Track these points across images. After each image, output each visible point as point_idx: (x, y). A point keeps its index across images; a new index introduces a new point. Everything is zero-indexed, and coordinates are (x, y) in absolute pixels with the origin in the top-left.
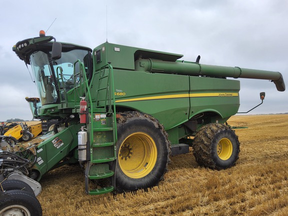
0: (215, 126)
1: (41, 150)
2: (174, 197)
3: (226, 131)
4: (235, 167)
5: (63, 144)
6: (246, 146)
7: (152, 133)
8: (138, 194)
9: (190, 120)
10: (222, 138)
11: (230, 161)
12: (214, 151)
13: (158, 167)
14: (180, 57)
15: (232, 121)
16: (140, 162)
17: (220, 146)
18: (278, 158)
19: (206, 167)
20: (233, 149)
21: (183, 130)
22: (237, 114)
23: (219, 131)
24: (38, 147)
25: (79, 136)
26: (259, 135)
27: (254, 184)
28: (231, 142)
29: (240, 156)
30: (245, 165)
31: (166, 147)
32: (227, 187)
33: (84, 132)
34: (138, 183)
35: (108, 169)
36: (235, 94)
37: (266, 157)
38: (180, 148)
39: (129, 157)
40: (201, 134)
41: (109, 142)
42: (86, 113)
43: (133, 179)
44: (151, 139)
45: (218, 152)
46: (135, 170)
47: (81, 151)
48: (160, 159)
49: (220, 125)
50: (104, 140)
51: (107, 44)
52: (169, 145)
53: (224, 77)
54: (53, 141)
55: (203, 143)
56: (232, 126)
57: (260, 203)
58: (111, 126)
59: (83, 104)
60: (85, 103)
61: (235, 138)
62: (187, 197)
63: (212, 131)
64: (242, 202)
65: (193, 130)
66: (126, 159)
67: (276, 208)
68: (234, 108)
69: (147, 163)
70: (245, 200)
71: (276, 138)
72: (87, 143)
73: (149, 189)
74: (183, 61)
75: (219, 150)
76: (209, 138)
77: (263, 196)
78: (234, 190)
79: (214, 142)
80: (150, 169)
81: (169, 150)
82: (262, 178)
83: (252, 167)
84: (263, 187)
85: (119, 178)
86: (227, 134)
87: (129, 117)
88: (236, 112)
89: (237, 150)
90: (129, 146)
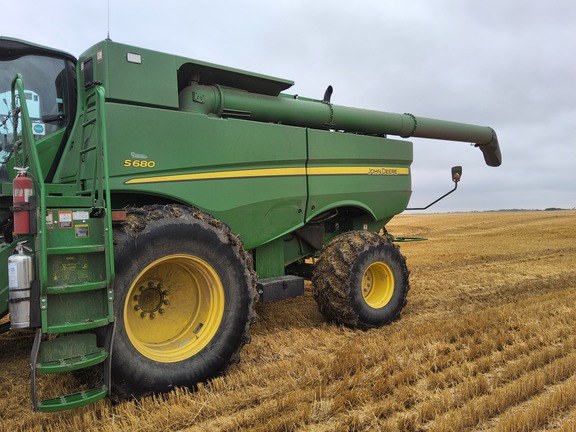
0: (358, 238)
2: (257, 402)
3: (381, 246)
4: (399, 323)
6: (425, 275)
7: (213, 255)
8: (173, 401)
9: (307, 225)
10: (372, 263)
11: (388, 310)
12: (356, 290)
13: (226, 333)
14: (287, 85)
15: (396, 225)
16: (186, 323)
17: (368, 279)
18: (485, 299)
19: (338, 324)
20: (395, 284)
21: (294, 246)
22: (405, 212)
23: (366, 248)
25: (10, 266)
26: (451, 253)
27: (434, 363)
28: (392, 270)
29: (411, 298)
30: (420, 317)
31: (246, 287)
32: (378, 370)
33: (25, 257)
34: (173, 373)
35: (93, 346)
36: (401, 171)
37: (463, 299)
38: (284, 285)
39: (161, 312)
40: (331, 254)
41: (97, 279)
42: (29, 208)
43: (162, 365)
44: (210, 268)
45: (365, 290)
46: (173, 342)
47: (16, 305)
48: (231, 314)
49: (369, 235)
50: (83, 275)
51: (107, 45)
52: (253, 281)
53: (382, 134)
55: (334, 273)
56: (395, 234)
57: (444, 410)
58: (102, 240)
59: (24, 185)
60: (26, 181)
61: (399, 262)
62: (285, 400)
63: (353, 248)
64: (407, 407)
65: (316, 246)
66: (152, 317)
67: (477, 421)
68: (400, 198)
69: (201, 325)
70: (414, 403)
71: (482, 258)
72: (32, 283)
73: (200, 385)
74: (295, 97)
75: (366, 287)
76: (346, 263)
77: (452, 390)
78: (392, 378)
79: (356, 270)
80: (206, 338)
81: (254, 293)
82: (452, 347)
83: (433, 321)
84: (452, 370)
86: (383, 254)
87: (154, 219)
88: (403, 207)
89: (403, 287)
90: (159, 287)
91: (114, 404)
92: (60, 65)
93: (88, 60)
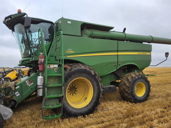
0: (134, 74)
1: (18, 87)
2: (103, 122)
3: (141, 77)
4: (147, 102)
5: (32, 83)
6: (155, 87)
7: (90, 78)
8: (79, 119)
9: (117, 70)
10: (138, 83)
11: (143, 98)
12: (133, 91)
13: (94, 101)
14: (112, 28)
15: (146, 71)
16: (82, 97)
17: (137, 87)
19: (127, 101)
20: (146, 89)
21: (113, 76)
22: (149, 67)
23: (137, 78)
24: (16, 85)
25: (38, 79)
26: (163, 80)
27: (159, 115)
28: (145, 85)
29: (151, 94)
30: (154, 100)
31: (99, 88)
32: (141, 116)
33: (42, 77)
34: (79, 111)
35: (58, 102)
36: (148, 54)
37: (168, 95)
38: (110, 88)
39: (75, 94)
40: (125, 79)
41: (60, 84)
42: (43, 64)
43: (76, 109)
44: (89, 82)
45: (136, 91)
46: (78, 102)
47: (39, 90)
48: (95, 95)
49: (137, 74)
50: (56, 82)
51: (62, 19)
52: (102, 86)
53: (141, 42)
54: (26, 82)
55: (126, 85)
56: (146, 74)
58: (61, 73)
59: (42, 58)
60: (42, 56)
61: (147, 82)
62: (111, 123)
63: (132, 77)
65: (120, 77)
66: (73, 95)
68: (147, 62)
69: (86, 98)
72: (43, 84)
73: (86, 116)
74: (114, 32)
75: (136, 90)
76: (130, 82)
77: (166, 124)
78: (145, 119)
79: (133, 84)
80: (88, 102)
81: (102, 90)
82: (165, 110)
83: (158, 102)
84: (166, 118)
85: (66, 108)
86: (142, 80)
89: (148, 90)
90: (75, 86)
91: (63, 119)
92: (50, 25)
93: (57, 23)
